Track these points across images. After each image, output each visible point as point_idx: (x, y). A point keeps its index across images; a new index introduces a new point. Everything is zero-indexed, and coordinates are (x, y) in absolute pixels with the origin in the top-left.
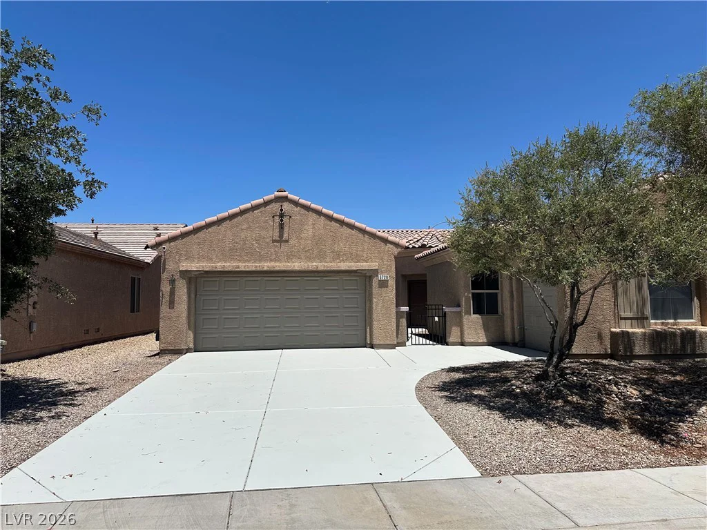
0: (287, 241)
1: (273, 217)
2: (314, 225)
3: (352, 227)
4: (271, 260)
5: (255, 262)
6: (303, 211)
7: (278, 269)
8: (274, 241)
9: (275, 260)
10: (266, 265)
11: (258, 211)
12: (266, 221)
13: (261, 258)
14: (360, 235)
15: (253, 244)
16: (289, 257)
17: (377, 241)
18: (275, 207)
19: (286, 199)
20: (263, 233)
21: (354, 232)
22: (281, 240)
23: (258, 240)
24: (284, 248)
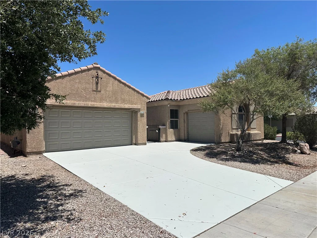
0: (100, 91)
1: (93, 78)
2: (113, 84)
3: (129, 87)
4: (92, 101)
5: (83, 101)
6: (107, 77)
7: (96, 106)
8: (93, 91)
9: (94, 101)
10: (90, 104)
11: (85, 73)
12: (89, 80)
13: (87, 99)
14: (133, 92)
15: (82, 91)
16: (101, 100)
17: (140, 95)
18: (94, 72)
19: (99, 68)
20: (87, 86)
21: (131, 90)
22: (97, 91)
23: (85, 89)
24: (99, 95)
